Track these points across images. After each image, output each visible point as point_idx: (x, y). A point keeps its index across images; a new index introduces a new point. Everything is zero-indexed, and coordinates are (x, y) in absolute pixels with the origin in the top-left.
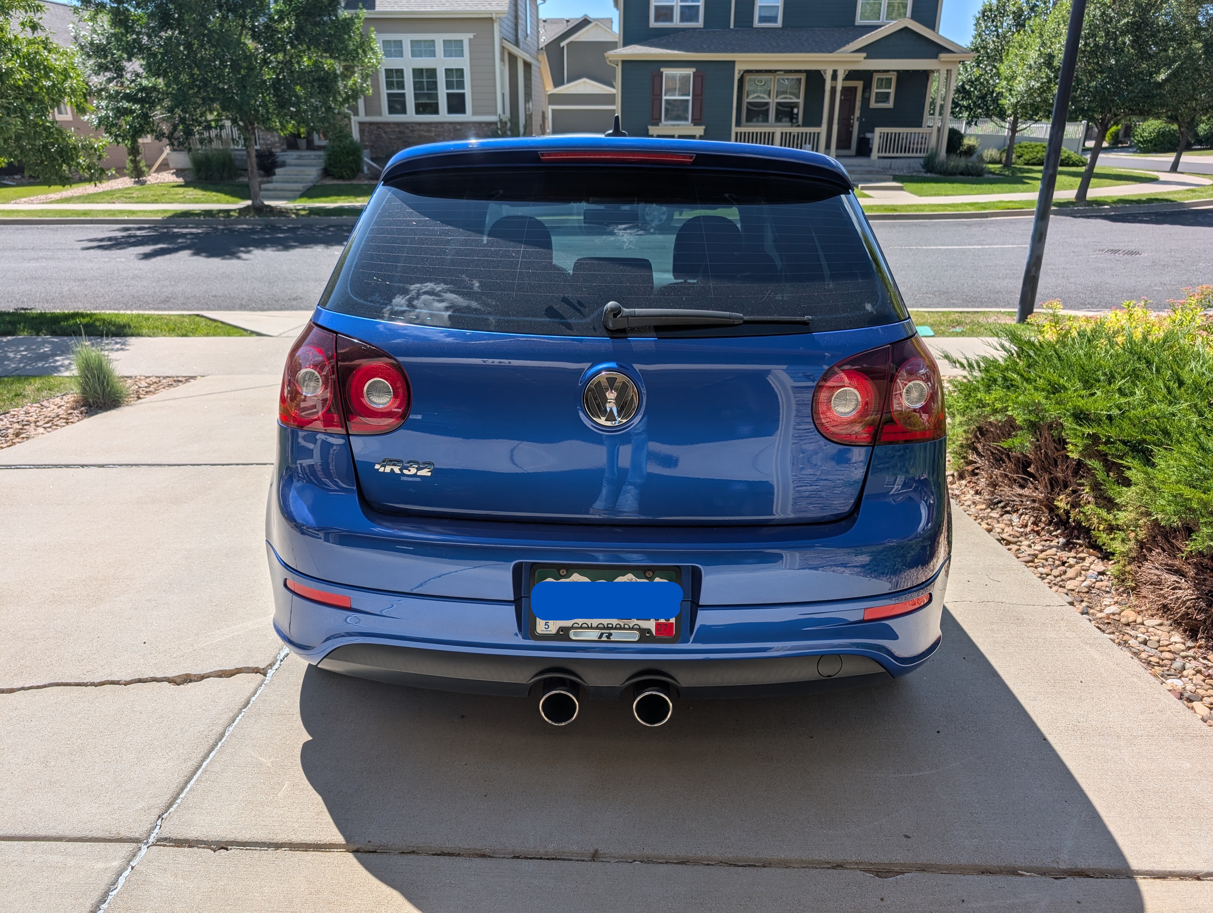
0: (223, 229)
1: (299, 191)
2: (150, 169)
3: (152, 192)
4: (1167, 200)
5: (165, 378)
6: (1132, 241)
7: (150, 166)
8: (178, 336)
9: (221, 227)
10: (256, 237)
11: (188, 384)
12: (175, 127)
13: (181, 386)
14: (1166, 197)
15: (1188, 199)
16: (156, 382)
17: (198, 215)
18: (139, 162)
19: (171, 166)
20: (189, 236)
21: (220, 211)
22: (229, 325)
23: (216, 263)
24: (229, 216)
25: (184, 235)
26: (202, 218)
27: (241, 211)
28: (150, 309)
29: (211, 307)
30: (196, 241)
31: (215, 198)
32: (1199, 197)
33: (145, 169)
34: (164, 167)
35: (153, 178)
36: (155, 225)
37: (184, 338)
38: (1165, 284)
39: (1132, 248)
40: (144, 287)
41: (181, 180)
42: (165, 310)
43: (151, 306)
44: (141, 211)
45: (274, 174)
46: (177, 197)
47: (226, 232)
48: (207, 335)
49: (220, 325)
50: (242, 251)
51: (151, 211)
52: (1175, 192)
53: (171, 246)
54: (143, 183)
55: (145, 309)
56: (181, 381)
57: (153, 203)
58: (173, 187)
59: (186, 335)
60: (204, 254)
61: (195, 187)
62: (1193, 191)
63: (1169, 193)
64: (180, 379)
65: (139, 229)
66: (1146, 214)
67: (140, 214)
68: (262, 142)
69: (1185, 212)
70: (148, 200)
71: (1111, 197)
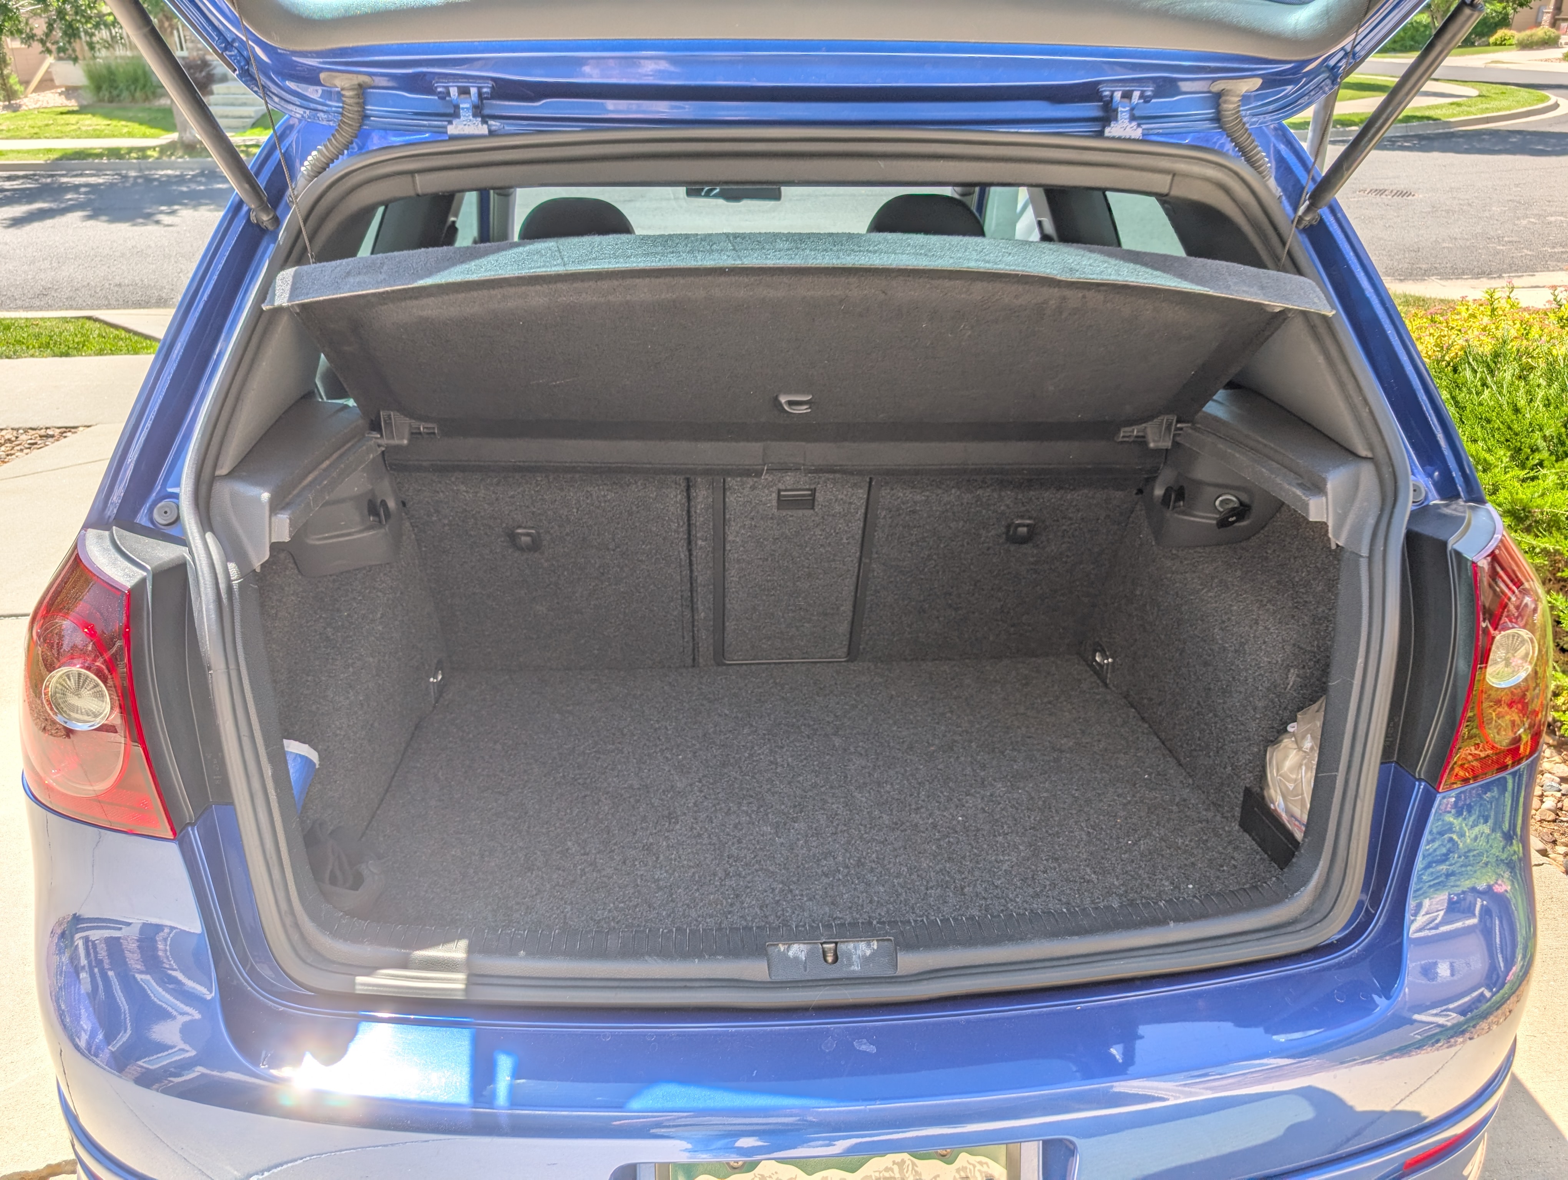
0: (136, 178)
1: (250, 117)
2: (26, 88)
3: (30, 122)
4: (1428, 118)
5: (26, 431)
6: (1398, 177)
7: (26, 83)
8: (55, 355)
9: (133, 174)
10: (185, 189)
11: (63, 441)
12: (50, 26)
13: (52, 447)
14: (1427, 113)
15: (1454, 115)
16: (10, 441)
17: (100, 156)
18: (8, 77)
19: (57, 83)
20: (83, 190)
21: (131, 150)
22: (136, 333)
23: (123, 230)
24: (146, 157)
25: (76, 188)
26: (105, 160)
27: (163, 149)
28: (17, 308)
29: (113, 302)
30: (93, 197)
31: (125, 130)
32: (1468, 113)
33: (18, 87)
34: (47, 83)
35: (30, 101)
36: (32, 171)
37: (64, 359)
38: (1456, 239)
39: (1401, 187)
40: (10, 272)
41: (73, 104)
42: (40, 308)
43: (19, 303)
44: (12, 151)
45: (212, 93)
46: (69, 128)
47: (140, 181)
48: (101, 352)
49: (123, 334)
50: (162, 212)
51: (28, 152)
52: (1436, 107)
53: (53, 205)
54: (16, 109)
55: (10, 309)
56: (52, 436)
57: (31, 138)
58: (62, 113)
59: (67, 355)
60: (104, 218)
61: (94, 114)
62: (1459, 105)
63: (1429, 108)
64: (50, 432)
65: (9, 178)
66: (1406, 138)
67: (11, 156)
68: (190, 45)
69: (1453, 135)
70: (24, 134)
71: (1357, 114)
